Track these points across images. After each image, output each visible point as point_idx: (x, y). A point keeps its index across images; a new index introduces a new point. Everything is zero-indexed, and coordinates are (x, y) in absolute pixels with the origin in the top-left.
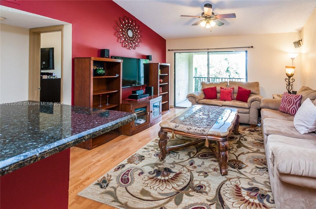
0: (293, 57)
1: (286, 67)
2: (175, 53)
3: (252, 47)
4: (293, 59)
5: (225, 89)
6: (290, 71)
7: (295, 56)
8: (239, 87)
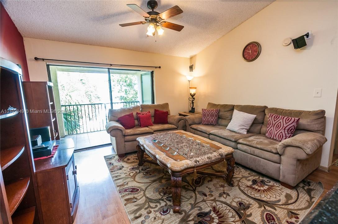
0: (190, 80)
1: (190, 88)
2: (48, 66)
3: (160, 67)
4: (189, 81)
5: (143, 115)
6: (193, 91)
7: (190, 78)
8: (155, 110)
